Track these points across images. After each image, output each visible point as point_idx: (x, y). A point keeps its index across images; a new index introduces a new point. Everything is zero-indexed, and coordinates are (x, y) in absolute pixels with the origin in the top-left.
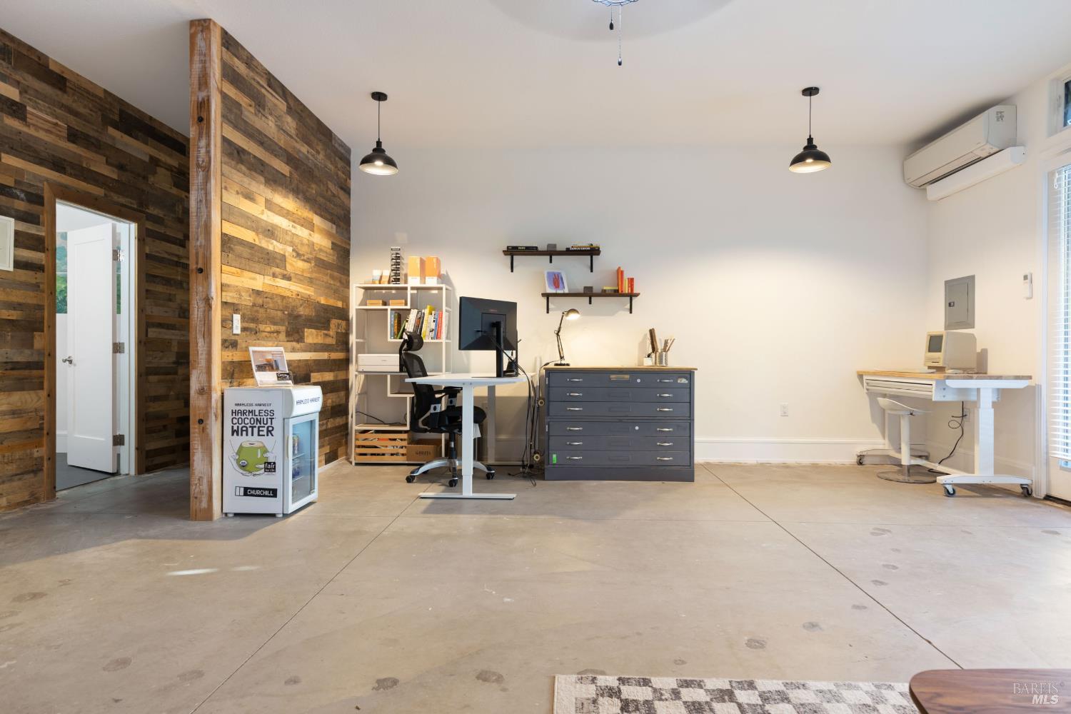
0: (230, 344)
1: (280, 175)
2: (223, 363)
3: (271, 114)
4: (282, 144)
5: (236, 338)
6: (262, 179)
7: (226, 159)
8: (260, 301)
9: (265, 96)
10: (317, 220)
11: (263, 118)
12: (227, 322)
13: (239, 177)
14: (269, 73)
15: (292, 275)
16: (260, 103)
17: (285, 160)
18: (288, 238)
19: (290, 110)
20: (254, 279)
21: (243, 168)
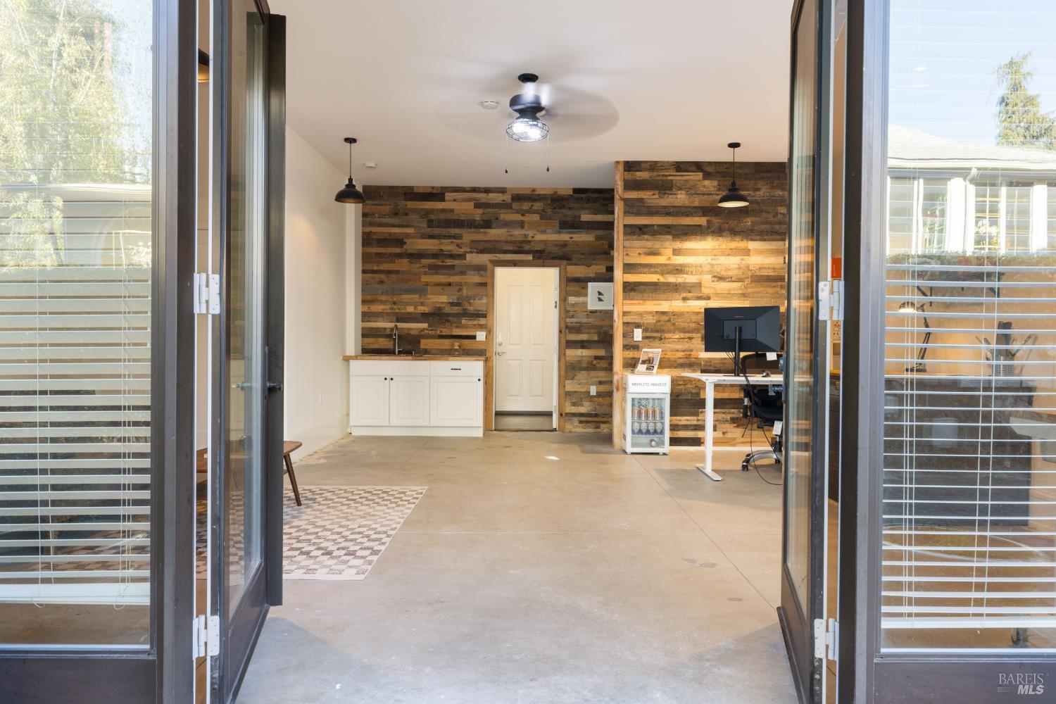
0: (631, 346)
1: (693, 227)
2: (624, 358)
3: (681, 189)
4: (697, 204)
5: (637, 343)
6: (670, 237)
7: (628, 237)
8: (665, 318)
9: (672, 180)
10: (753, 245)
11: (670, 196)
12: (627, 335)
13: (640, 244)
14: (677, 162)
15: (711, 295)
16: (665, 187)
17: (701, 214)
18: (706, 269)
19: (707, 176)
20: (660, 304)
21: (646, 237)
